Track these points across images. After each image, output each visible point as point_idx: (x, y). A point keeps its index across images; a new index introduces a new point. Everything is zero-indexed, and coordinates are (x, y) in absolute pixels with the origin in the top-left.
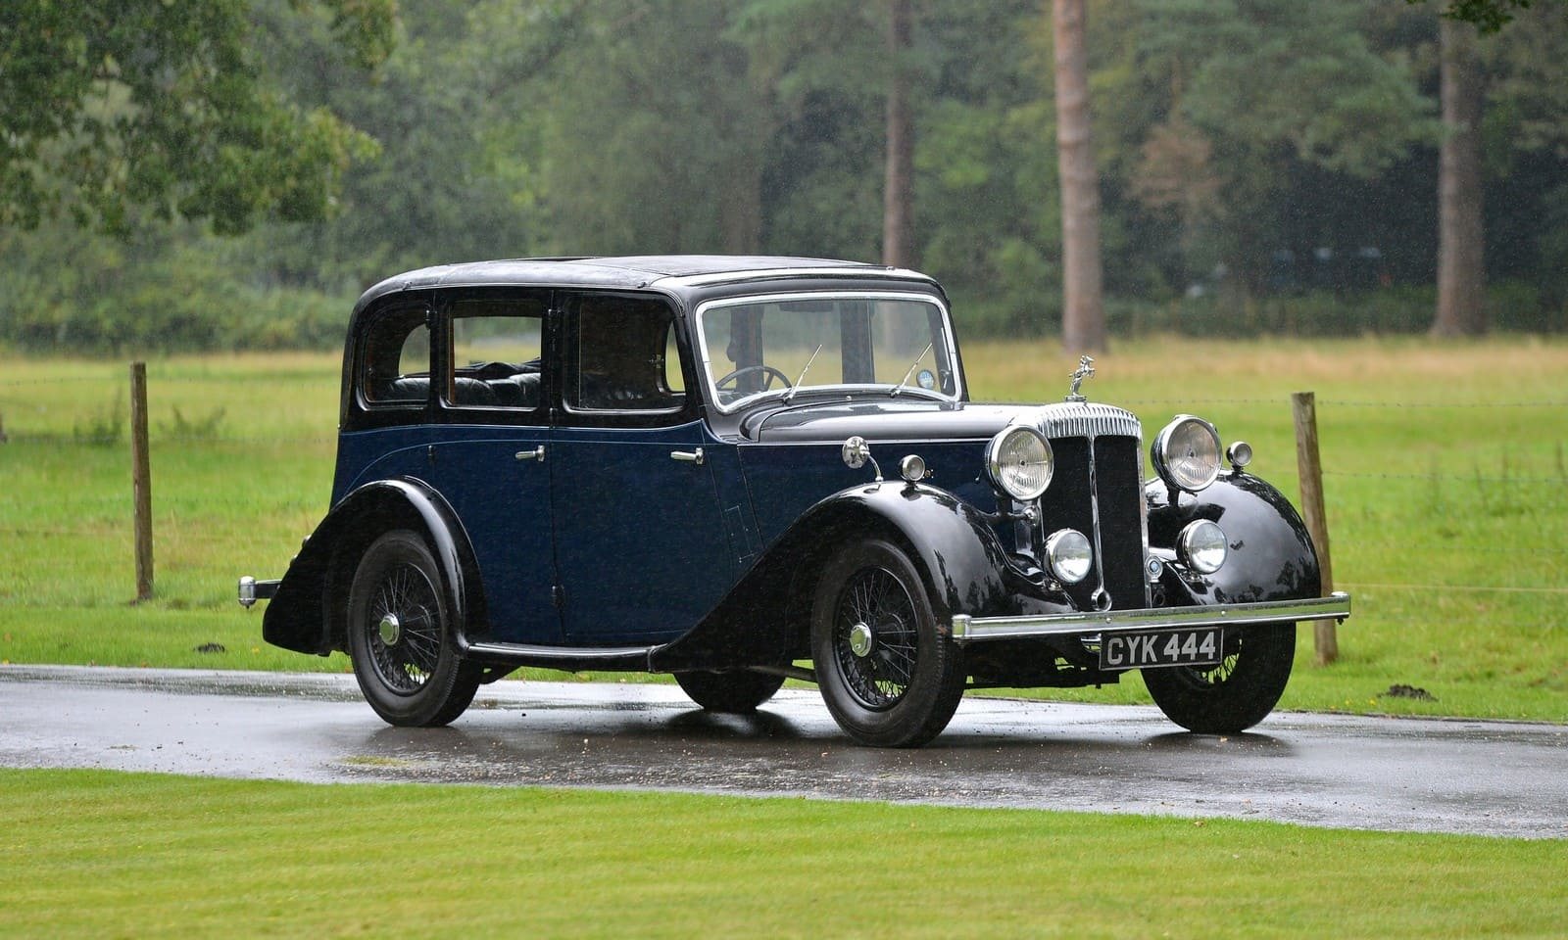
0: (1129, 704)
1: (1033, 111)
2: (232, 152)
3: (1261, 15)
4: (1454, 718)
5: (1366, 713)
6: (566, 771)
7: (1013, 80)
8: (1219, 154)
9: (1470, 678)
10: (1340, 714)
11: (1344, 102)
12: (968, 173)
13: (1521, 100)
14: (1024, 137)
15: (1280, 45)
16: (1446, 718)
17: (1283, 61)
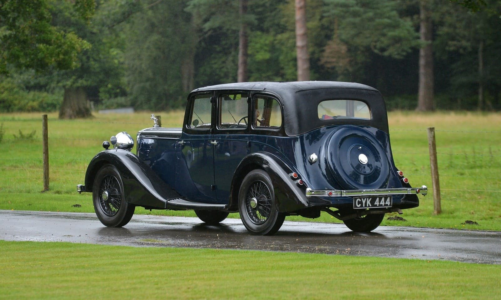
0: (384, 226)
1: (285, 35)
2: (41, 46)
3: (364, 5)
4: (491, 231)
5: (462, 229)
6: (214, 244)
7: (278, 25)
8: (349, 50)
9: (486, 219)
10: (453, 229)
11: (391, 34)
12: (263, 56)
13: (448, 34)
14: (282, 44)
15: (371, 14)
16: (488, 231)
17: (371, 20)
